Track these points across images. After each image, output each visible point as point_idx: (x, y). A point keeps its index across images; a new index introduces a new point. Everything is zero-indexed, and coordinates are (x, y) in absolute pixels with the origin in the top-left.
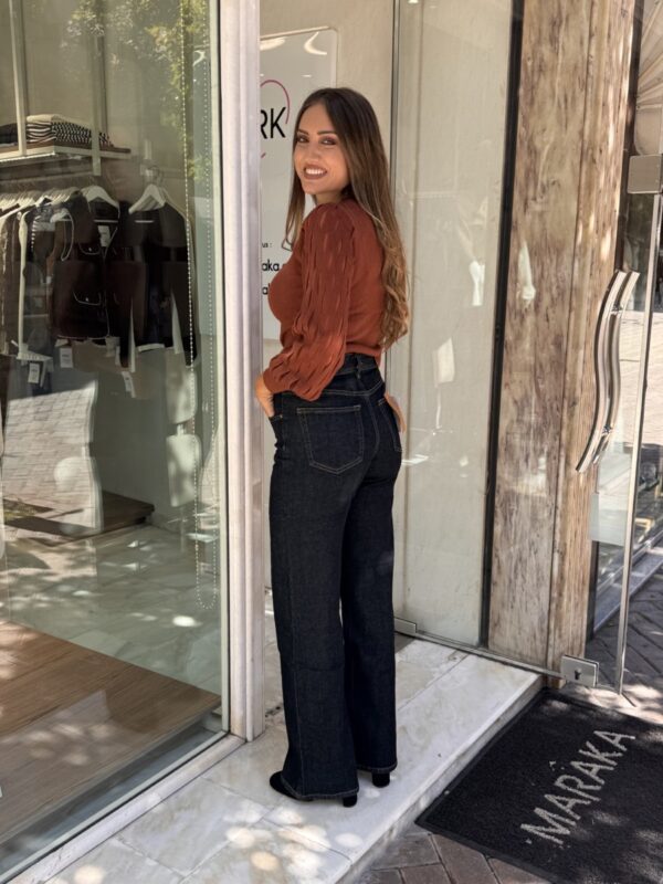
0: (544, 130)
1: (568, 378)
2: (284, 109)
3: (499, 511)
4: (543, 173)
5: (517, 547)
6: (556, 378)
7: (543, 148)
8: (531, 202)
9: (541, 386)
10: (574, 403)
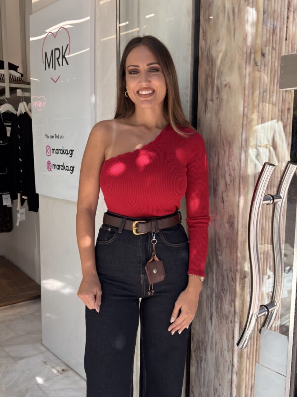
0: (218, 41)
1: (239, 254)
2: (68, 45)
3: (193, 354)
4: (218, 77)
5: (206, 389)
6: (231, 252)
7: (218, 56)
8: (210, 103)
9: (219, 257)
10: (245, 277)
